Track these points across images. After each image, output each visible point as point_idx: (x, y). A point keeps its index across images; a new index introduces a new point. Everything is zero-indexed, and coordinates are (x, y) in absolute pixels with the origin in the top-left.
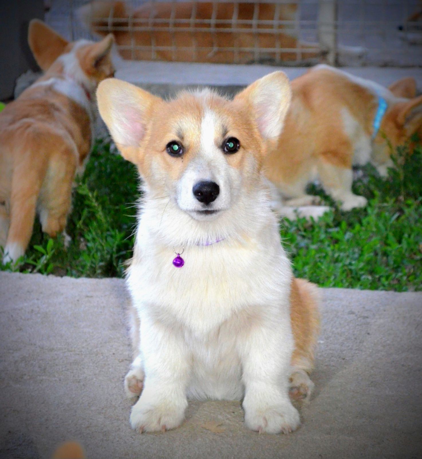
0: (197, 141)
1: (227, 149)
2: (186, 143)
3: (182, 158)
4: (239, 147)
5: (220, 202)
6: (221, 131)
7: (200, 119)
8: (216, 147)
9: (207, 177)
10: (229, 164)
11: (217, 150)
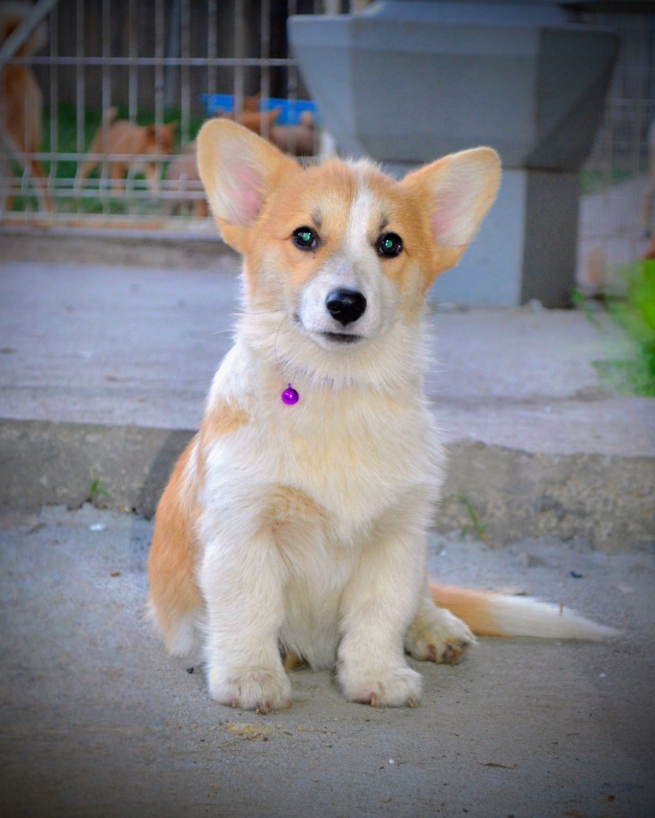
0: (341, 231)
1: (383, 249)
2: (323, 232)
3: (314, 252)
4: (401, 250)
5: (364, 325)
6: (377, 221)
7: (350, 200)
8: (368, 244)
9: (350, 284)
10: (383, 270)
11: (369, 248)
